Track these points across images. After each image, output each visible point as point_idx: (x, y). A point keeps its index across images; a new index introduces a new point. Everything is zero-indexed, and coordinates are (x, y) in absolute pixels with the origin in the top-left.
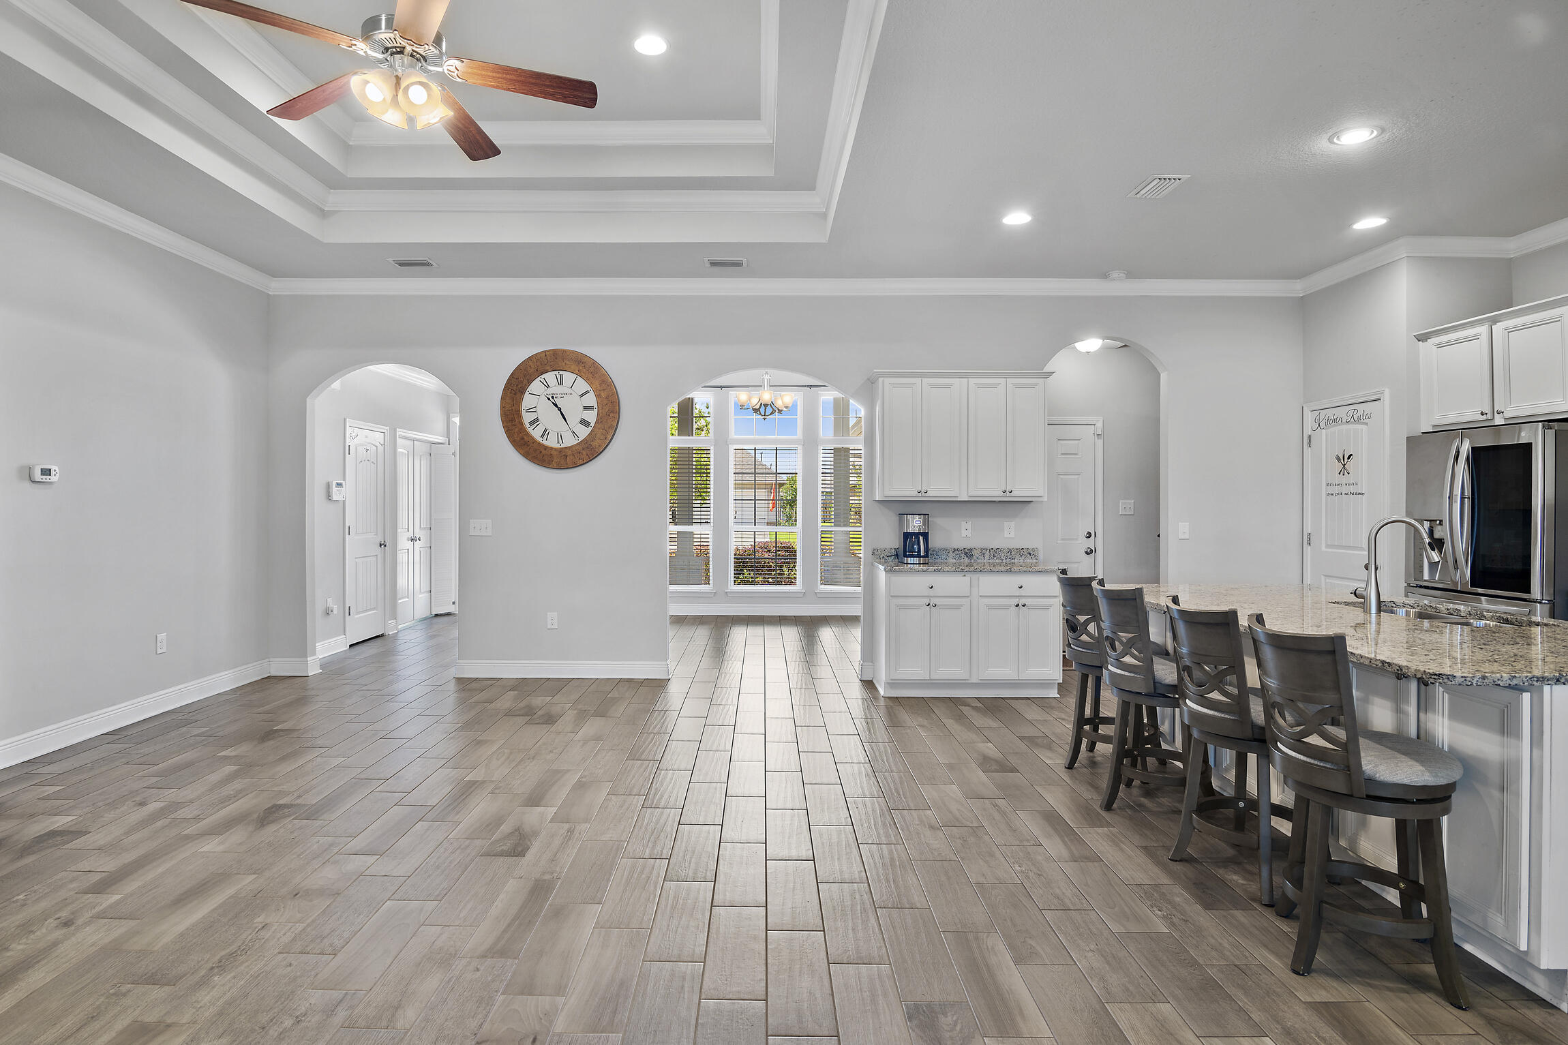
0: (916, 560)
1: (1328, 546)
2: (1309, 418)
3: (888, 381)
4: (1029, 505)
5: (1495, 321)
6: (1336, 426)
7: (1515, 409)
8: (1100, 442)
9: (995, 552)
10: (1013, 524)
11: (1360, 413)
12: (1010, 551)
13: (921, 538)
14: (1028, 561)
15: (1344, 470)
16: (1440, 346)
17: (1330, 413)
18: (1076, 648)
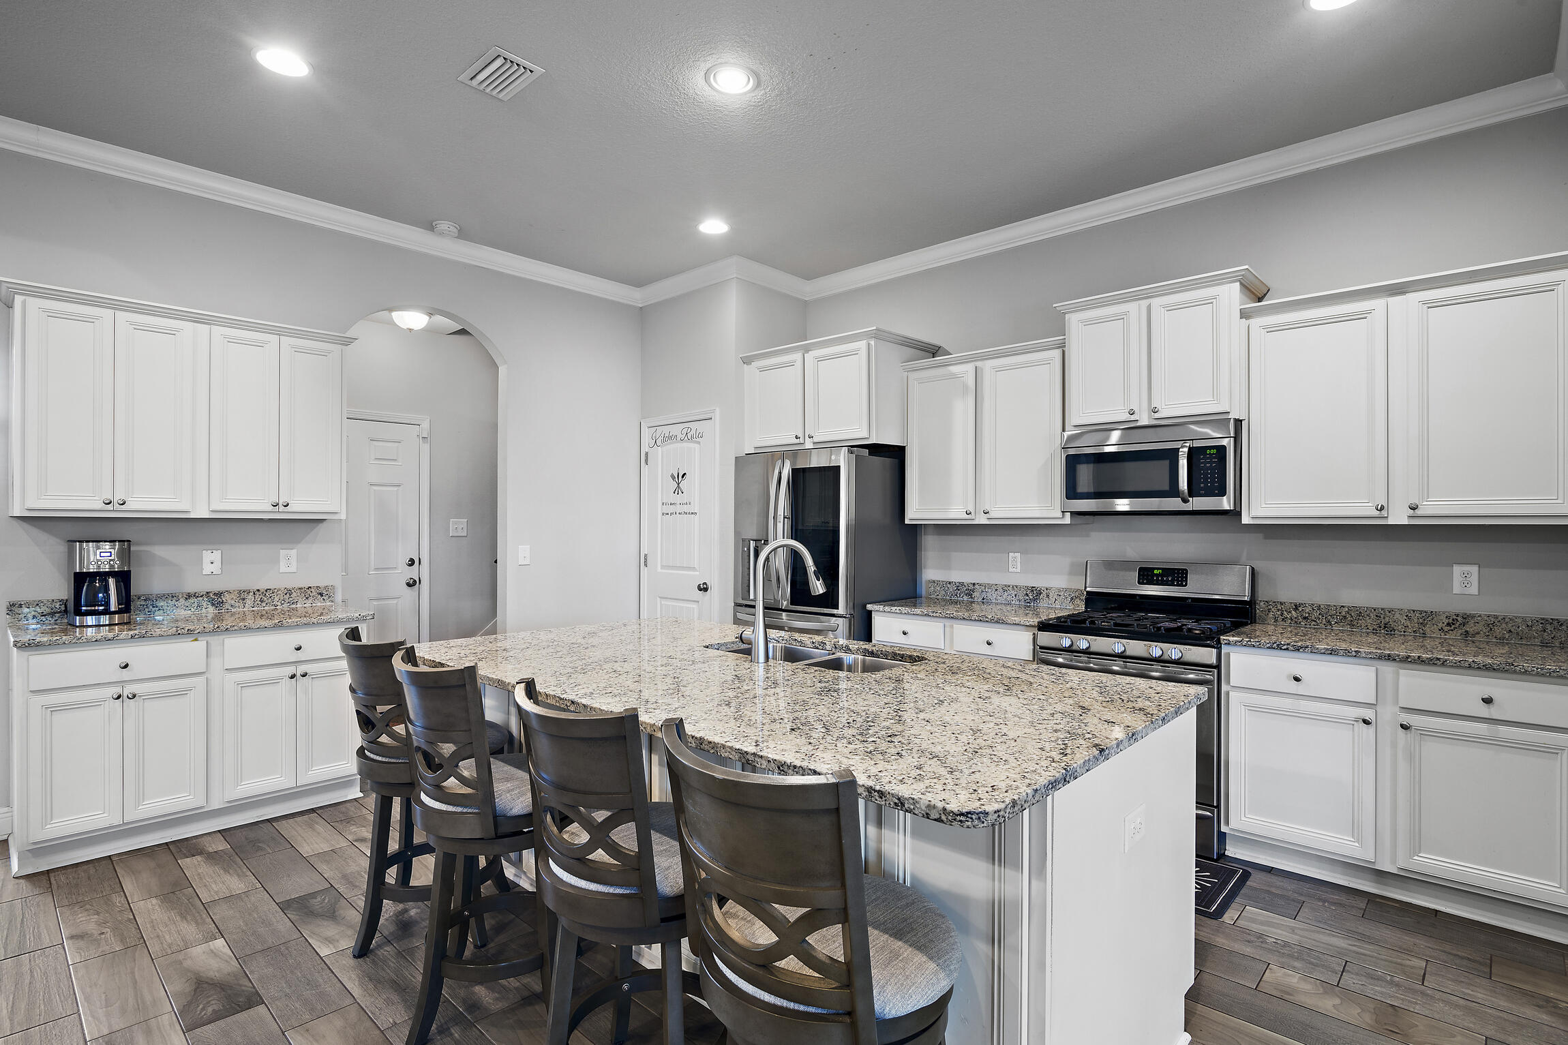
0: (105, 619)
1: (663, 567)
2: (647, 434)
3: (34, 303)
4: (321, 525)
5: (807, 349)
6: (671, 443)
7: (824, 434)
8: (425, 448)
9: (264, 595)
10: (293, 553)
11: (693, 432)
12: (289, 592)
13: (111, 582)
14: (319, 604)
15: (678, 490)
16: (762, 369)
17: (666, 430)
18: (372, 756)
